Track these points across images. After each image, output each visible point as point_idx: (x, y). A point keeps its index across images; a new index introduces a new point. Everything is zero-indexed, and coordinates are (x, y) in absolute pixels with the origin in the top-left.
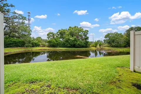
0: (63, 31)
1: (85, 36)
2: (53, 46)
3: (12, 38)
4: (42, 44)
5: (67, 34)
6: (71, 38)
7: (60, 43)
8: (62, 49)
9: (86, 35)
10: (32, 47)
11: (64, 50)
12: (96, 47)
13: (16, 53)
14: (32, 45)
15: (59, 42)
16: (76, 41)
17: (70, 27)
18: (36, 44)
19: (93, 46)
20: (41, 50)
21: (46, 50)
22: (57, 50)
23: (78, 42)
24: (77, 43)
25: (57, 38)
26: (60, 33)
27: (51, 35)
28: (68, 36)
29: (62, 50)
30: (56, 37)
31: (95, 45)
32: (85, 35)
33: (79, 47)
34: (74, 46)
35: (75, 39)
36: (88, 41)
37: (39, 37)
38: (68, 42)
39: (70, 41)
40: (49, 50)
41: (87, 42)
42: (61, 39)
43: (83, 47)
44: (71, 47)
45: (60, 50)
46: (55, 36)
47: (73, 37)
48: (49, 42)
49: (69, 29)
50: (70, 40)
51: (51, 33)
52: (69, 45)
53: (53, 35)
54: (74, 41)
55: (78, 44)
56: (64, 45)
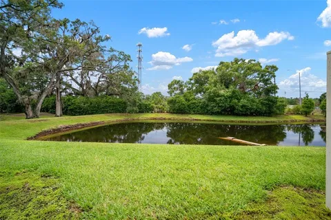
0: (202, 75)
1: (266, 84)
2: (181, 111)
3: (110, 97)
4: (157, 107)
5: (213, 81)
6: (222, 92)
7: (194, 103)
8: (199, 118)
9: (268, 80)
10: (140, 112)
11: (204, 122)
12: (306, 114)
13: (112, 123)
14: (138, 110)
15: (194, 101)
16: (237, 99)
17: (222, 63)
18: (146, 106)
19: (298, 110)
20: (155, 119)
21: (165, 119)
22: (188, 120)
23: (243, 101)
24: (240, 104)
25: (190, 93)
26: (197, 81)
27: (176, 86)
28: (215, 86)
29: (200, 120)
30: (188, 89)
31: (306, 109)
32: (266, 82)
33: (245, 115)
34: (231, 111)
35: (234, 92)
36: (277, 98)
37: (157, 93)
38: (215, 101)
39: (218, 99)
40: (170, 119)
41: (272, 101)
42: (199, 95)
43: (258, 113)
44: (224, 115)
45: (195, 122)
46: (185, 89)
47: (227, 88)
48: (171, 102)
49: (217, 69)
50: (218, 96)
51: (176, 81)
52: (216, 109)
53: (181, 86)
54: (231, 97)
55: (243, 106)
56: (204, 110)
